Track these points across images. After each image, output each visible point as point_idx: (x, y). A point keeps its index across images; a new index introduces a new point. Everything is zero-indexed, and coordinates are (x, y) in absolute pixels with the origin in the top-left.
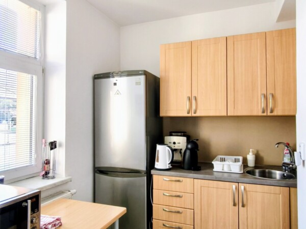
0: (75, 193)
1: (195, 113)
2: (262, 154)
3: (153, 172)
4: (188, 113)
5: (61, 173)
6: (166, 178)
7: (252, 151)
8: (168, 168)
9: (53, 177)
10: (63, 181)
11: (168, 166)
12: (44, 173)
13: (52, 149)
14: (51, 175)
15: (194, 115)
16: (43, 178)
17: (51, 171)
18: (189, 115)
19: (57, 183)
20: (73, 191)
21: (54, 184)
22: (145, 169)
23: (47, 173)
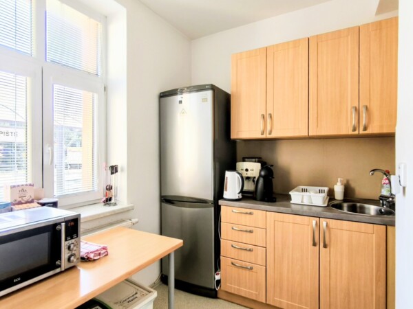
1: (270, 134)
3: (221, 202)
4: (262, 134)
5: (123, 200)
6: (236, 210)
7: (341, 181)
8: (237, 198)
9: (115, 204)
10: (123, 209)
11: (237, 196)
12: (105, 199)
13: (112, 173)
14: (113, 201)
15: (269, 136)
16: (105, 205)
17: (113, 198)
18: (264, 137)
20: (134, 220)
21: (114, 211)
22: (212, 199)
23: (110, 199)
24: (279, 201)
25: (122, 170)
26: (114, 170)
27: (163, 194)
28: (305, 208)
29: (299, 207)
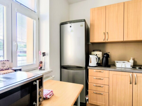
0: (54, 77)
1: (107, 40)
2: (136, 60)
3: (88, 68)
4: (104, 40)
5: (47, 68)
6: (95, 71)
7: (132, 59)
8: (95, 66)
9: (44, 70)
10: (49, 71)
11: (95, 65)
12: (40, 67)
13: (43, 56)
14: (43, 68)
15: (106, 41)
16: (40, 70)
17: (43, 67)
18: (104, 41)
19: (47, 72)
20: (53, 76)
21: (45, 73)
22: (85, 66)
23: (41, 68)
24: (112, 67)
25: (47, 55)
26: (44, 54)
27: (62, 65)
28: (123, 69)
29: (121, 68)
